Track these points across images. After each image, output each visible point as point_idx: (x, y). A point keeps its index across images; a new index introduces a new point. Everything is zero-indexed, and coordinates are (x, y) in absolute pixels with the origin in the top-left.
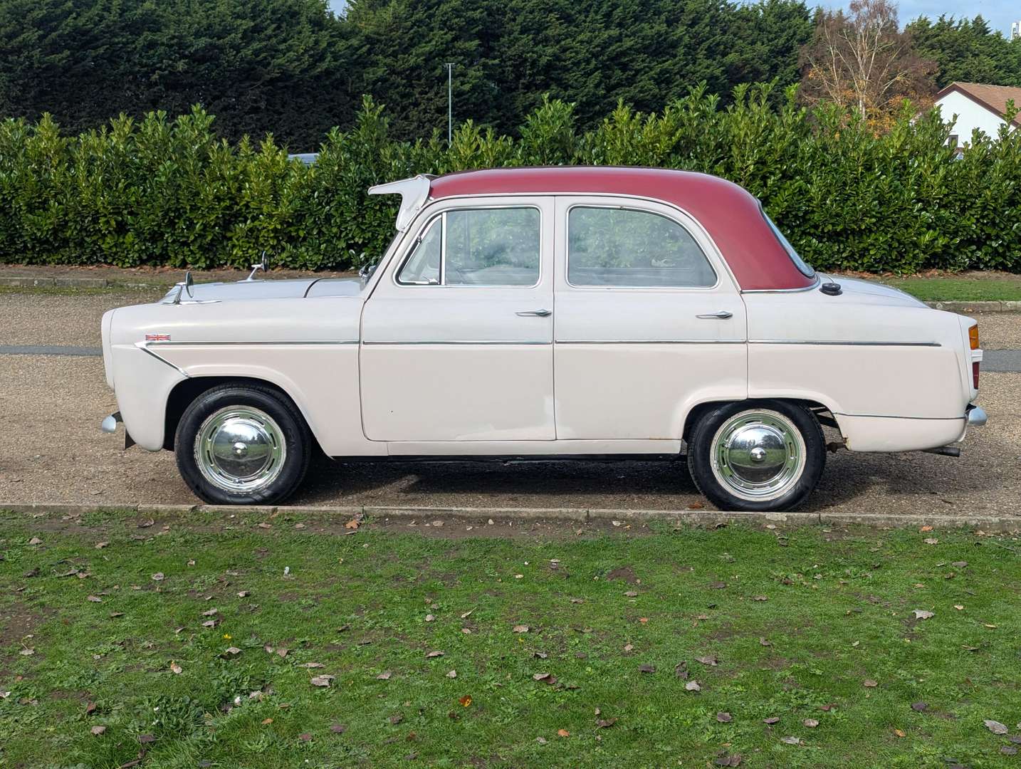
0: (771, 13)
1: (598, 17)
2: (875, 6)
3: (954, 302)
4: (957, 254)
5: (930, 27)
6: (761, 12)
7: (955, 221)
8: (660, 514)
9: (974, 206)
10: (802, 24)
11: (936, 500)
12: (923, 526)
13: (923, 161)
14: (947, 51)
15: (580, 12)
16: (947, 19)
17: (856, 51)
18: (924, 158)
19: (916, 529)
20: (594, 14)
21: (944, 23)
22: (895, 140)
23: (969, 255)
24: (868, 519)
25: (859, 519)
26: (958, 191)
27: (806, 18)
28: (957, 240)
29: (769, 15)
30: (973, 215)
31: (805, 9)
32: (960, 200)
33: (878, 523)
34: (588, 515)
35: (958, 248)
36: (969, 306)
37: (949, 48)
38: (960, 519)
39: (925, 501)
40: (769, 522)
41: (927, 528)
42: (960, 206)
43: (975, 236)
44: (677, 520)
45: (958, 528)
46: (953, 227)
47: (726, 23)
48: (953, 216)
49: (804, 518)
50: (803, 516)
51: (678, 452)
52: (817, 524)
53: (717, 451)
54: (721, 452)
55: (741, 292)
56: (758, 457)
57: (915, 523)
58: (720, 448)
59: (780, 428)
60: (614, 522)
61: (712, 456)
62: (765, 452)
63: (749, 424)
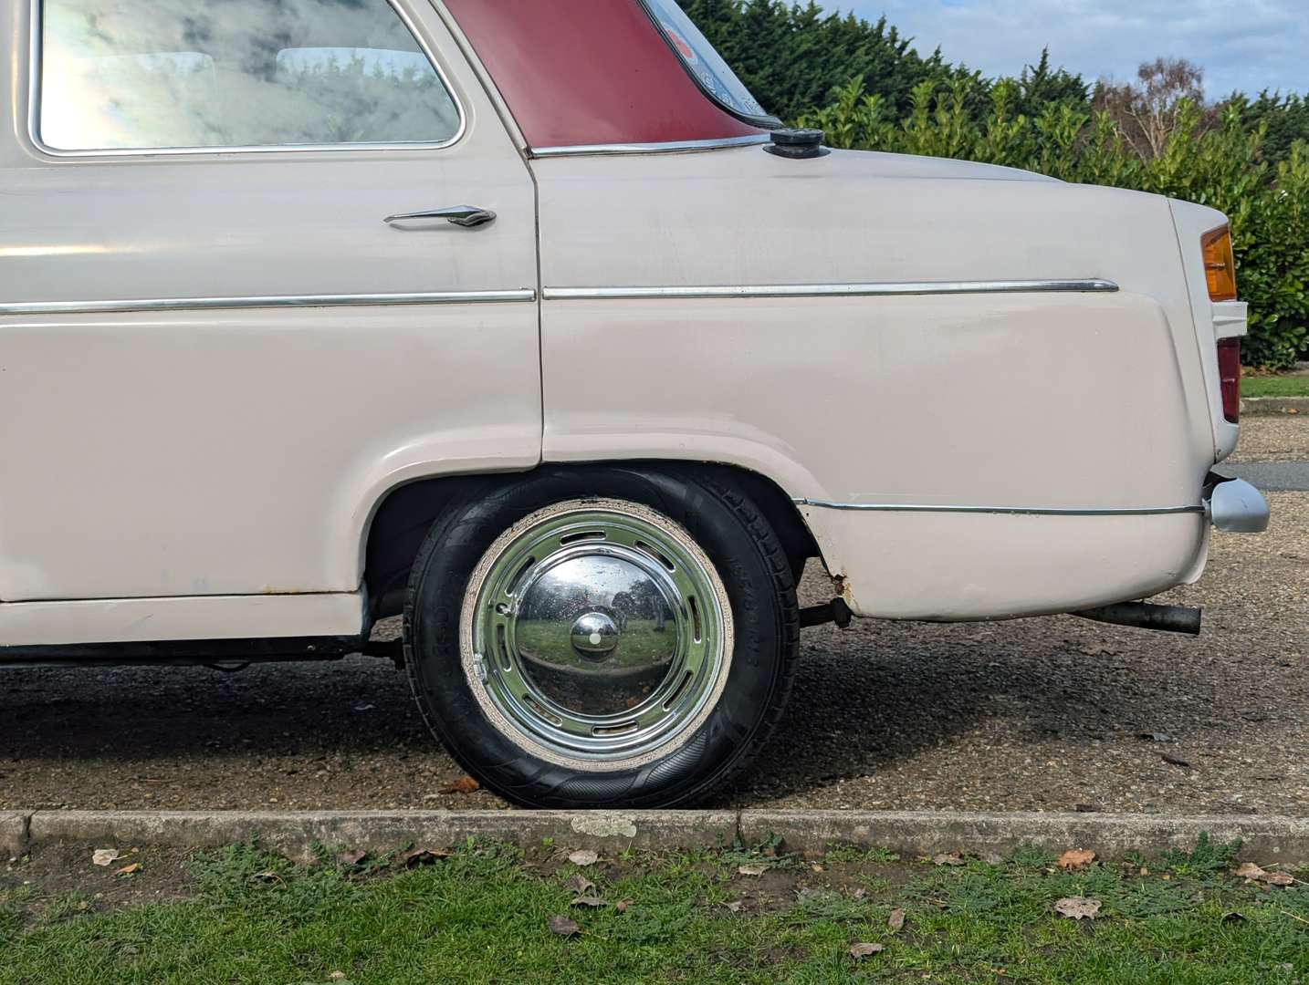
0: (1036, 90)
1: (806, 100)
2: (1171, 73)
3: (1265, 397)
4: (1275, 340)
5: (1248, 105)
6: (1023, 90)
7: (1270, 286)
8: (247, 825)
9: (1299, 262)
10: (1078, 104)
11: (1147, 757)
12: (1064, 850)
13: (1215, 194)
14: (1273, 136)
15: (781, 94)
16: (1270, 96)
17: (1149, 132)
18: (1215, 188)
19: (1041, 859)
20: (799, 97)
21: (1267, 100)
22: (1168, 161)
23: (1295, 341)
24: (892, 827)
25: (861, 830)
26: (1272, 239)
27: (1083, 97)
28: (1275, 318)
29: (1034, 94)
30: (1298, 278)
31: (1081, 85)
32: (1276, 252)
33: (923, 841)
34: (28, 833)
35: (1276, 333)
36: (1287, 404)
37: (1275, 133)
38: (1185, 825)
39: (1115, 759)
40: (583, 841)
41: (1077, 857)
42: (1276, 263)
43: (1302, 311)
44: (300, 841)
45: (1179, 857)
46: (1265, 296)
47: (977, 104)
48: (1266, 278)
49: (688, 827)
50: (687, 822)
51: (357, 632)
52: (728, 848)
53: (481, 625)
54: (495, 629)
55: (529, 155)
56: (596, 639)
57: (1040, 840)
58: (490, 615)
59: (658, 554)
60: (99, 851)
61: (465, 639)
62: (613, 626)
63: (572, 544)
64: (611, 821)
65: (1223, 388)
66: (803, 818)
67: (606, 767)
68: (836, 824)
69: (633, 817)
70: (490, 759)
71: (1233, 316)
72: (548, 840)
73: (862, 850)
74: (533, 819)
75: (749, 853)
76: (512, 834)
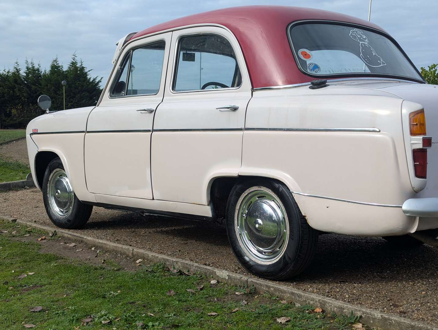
8: (165, 259)
12: (316, 307)
34: (133, 253)
38: (347, 307)
40: (216, 277)
41: (318, 310)
49: (238, 279)
50: (237, 278)
51: (211, 216)
52: (244, 287)
53: (240, 218)
54: (244, 220)
55: (253, 90)
56: (257, 226)
57: (312, 302)
58: (242, 216)
59: (277, 204)
60: (140, 259)
61: (236, 222)
62: (262, 223)
63: (260, 199)
64: (223, 274)
65: (415, 166)
66: (261, 282)
67: (263, 263)
68: (267, 286)
69: (228, 274)
70: (239, 255)
71: (418, 142)
72: (212, 276)
73: (272, 295)
74: (210, 270)
75: (244, 289)
76: (206, 273)
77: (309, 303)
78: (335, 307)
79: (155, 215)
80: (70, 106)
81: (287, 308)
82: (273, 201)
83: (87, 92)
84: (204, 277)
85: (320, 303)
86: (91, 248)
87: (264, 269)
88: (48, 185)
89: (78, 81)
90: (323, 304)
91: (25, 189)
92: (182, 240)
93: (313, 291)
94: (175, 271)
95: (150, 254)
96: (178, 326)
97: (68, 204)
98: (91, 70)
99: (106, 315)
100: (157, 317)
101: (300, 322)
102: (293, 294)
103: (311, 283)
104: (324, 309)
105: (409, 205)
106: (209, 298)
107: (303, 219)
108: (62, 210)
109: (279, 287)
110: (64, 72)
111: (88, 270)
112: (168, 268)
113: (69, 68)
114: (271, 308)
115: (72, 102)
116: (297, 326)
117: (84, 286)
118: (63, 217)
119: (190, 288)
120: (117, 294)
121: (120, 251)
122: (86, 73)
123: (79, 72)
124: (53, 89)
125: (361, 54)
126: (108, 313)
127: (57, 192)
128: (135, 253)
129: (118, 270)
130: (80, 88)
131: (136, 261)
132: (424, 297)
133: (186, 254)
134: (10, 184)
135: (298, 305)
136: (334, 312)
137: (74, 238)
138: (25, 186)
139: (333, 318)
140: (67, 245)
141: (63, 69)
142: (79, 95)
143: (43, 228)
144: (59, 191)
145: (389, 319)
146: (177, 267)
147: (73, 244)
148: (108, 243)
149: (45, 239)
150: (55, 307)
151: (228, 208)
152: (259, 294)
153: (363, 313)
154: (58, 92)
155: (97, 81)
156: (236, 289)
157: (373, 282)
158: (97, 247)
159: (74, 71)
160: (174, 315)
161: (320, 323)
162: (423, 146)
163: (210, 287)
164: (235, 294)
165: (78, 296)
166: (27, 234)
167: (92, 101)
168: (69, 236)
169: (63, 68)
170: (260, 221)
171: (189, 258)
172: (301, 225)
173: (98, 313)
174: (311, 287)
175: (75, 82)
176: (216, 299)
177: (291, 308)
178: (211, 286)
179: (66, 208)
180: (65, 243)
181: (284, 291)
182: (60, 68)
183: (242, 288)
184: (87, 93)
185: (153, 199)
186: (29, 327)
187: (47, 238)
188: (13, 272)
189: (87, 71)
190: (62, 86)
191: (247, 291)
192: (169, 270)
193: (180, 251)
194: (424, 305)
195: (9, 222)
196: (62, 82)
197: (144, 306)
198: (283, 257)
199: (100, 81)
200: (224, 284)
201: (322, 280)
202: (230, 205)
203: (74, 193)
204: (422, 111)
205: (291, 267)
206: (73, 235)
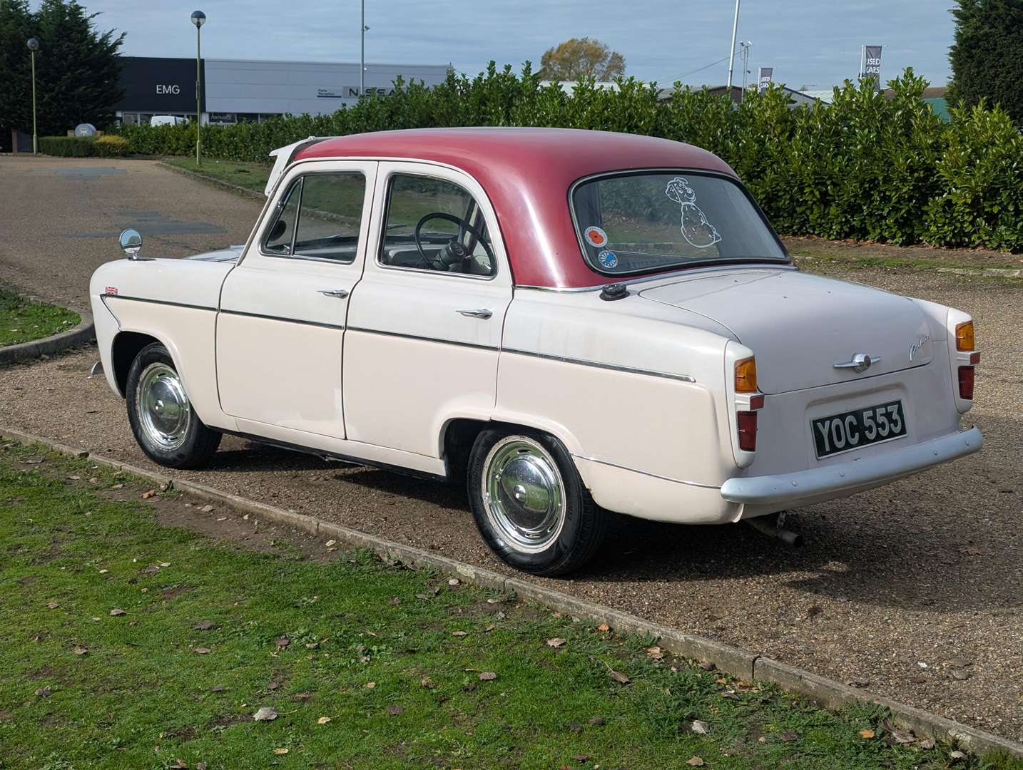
12: (601, 624)
19: (594, 625)
34: (318, 529)
40: (459, 575)
41: (603, 628)
44: (384, 552)
45: (638, 638)
49: (490, 580)
50: (489, 577)
51: (445, 475)
52: (500, 591)
53: (490, 481)
54: (496, 484)
55: (514, 287)
56: (517, 496)
57: (595, 617)
58: (494, 477)
59: (548, 464)
60: (331, 541)
61: (484, 486)
62: (524, 491)
63: (523, 453)
64: (468, 571)
65: (740, 434)
66: (525, 586)
67: (525, 551)
68: (533, 591)
69: (474, 571)
70: (488, 537)
71: (744, 402)
72: (450, 573)
73: (540, 604)
74: (447, 563)
75: (500, 595)
76: (440, 567)
77: (592, 617)
78: (627, 624)
79: (346, 461)
80: (50, 100)
81: (562, 625)
82: (543, 459)
83: (88, 68)
84: (437, 575)
85: (607, 618)
86: (242, 516)
87: (526, 560)
88: (138, 389)
89: (67, 41)
90: (610, 620)
91: (42, 360)
92: (385, 496)
93: (599, 594)
94: (392, 563)
95: (349, 534)
96: (413, 652)
97: (179, 425)
98: (97, 14)
99: (307, 635)
100: (381, 637)
101: (579, 646)
102: (569, 604)
103: (596, 581)
104: (612, 626)
105: (730, 487)
106: (449, 608)
107: (587, 494)
108: (165, 435)
109: (550, 594)
110: (31, 16)
111: (256, 560)
112: (379, 557)
113: (44, 7)
114: (539, 625)
115: (52, 90)
116: (574, 651)
117: (260, 588)
118: (167, 448)
119: (420, 592)
120: (313, 601)
121: (296, 525)
122: (86, 21)
123: (67, 19)
124: (5, 58)
125: (683, 226)
126: (309, 631)
127: (157, 404)
128: (321, 529)
129: (302, 559)
130: (71, 56)
131: (325, 543)
132: (755, 604)
133: (397, 525)
134: (12, 351)
135: (576, 620)
136: (624, 630)
137: (208, 496)
138: (40, 355)
139: (623, 638)
140: (199, 508)
141: (28, 8)
142: (69, 74)
143: (147, 474)
144: (160, 402)
145: (694, 643)
146: (393, 556)
147: (208, 508)
148: (272, 509)
149: (155, 495)
150: (228, 622)
151: (471, 464)
152: (522, 602)
153: (662, 634)
154: (18, 66)
155: (112, 41)
156: (488, 594)
157: (687, 580)
158: (252, 515)
159: (57, 16)
160: (405, 635)
161: (605, 647)
162: (751, 408)
163: (450, 590)
164: (486, 602)
165: (256, 605)
166: (117, 484)
167: (100, 90)
168: (199, 492)
169: (28, 6)
170: (521, 488)
171: (404, 534)
172: (584, 500)
173: (294, 631)
174: (595, 587)
175: (59, 43)
176: (460, 611)
177: (566, 625)
178: (451, 588)
179: (174, 432)
180: (194, 504)
181: (557, 599)
182: (21, 7)
183: (496, 593)
184: (88, 70)
185: (346, 439)
186: (203, 652)
187: (157, 494)
188: (135, 561)
189: (88, 16)
190: (28, 51)
191: (504, 597)
192: (381, 560)
193: (386, 519)
194: (752, 617)
195: (73, 458)
196: (29, 42)
197: (359, 621)
198: (555, 545)
199: (119, 43)
200: (470, 586)
201: (612, 576)
202: (476, 459)
203: (191, 405)
204: (751, 360)
205: (567, 559)
206: (206, 491)
